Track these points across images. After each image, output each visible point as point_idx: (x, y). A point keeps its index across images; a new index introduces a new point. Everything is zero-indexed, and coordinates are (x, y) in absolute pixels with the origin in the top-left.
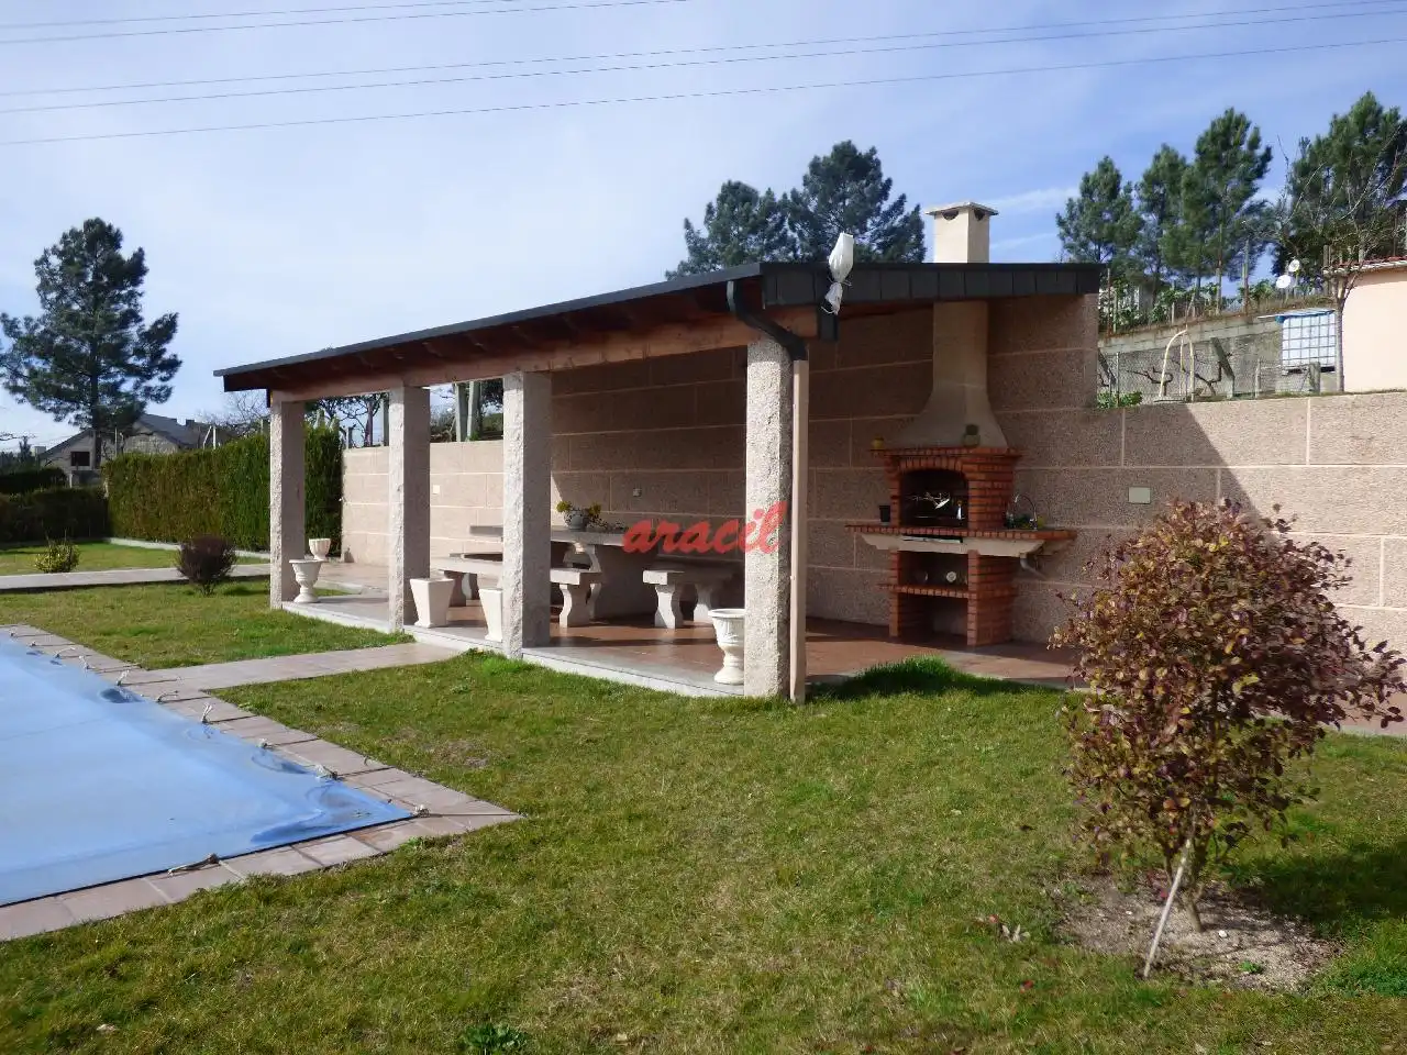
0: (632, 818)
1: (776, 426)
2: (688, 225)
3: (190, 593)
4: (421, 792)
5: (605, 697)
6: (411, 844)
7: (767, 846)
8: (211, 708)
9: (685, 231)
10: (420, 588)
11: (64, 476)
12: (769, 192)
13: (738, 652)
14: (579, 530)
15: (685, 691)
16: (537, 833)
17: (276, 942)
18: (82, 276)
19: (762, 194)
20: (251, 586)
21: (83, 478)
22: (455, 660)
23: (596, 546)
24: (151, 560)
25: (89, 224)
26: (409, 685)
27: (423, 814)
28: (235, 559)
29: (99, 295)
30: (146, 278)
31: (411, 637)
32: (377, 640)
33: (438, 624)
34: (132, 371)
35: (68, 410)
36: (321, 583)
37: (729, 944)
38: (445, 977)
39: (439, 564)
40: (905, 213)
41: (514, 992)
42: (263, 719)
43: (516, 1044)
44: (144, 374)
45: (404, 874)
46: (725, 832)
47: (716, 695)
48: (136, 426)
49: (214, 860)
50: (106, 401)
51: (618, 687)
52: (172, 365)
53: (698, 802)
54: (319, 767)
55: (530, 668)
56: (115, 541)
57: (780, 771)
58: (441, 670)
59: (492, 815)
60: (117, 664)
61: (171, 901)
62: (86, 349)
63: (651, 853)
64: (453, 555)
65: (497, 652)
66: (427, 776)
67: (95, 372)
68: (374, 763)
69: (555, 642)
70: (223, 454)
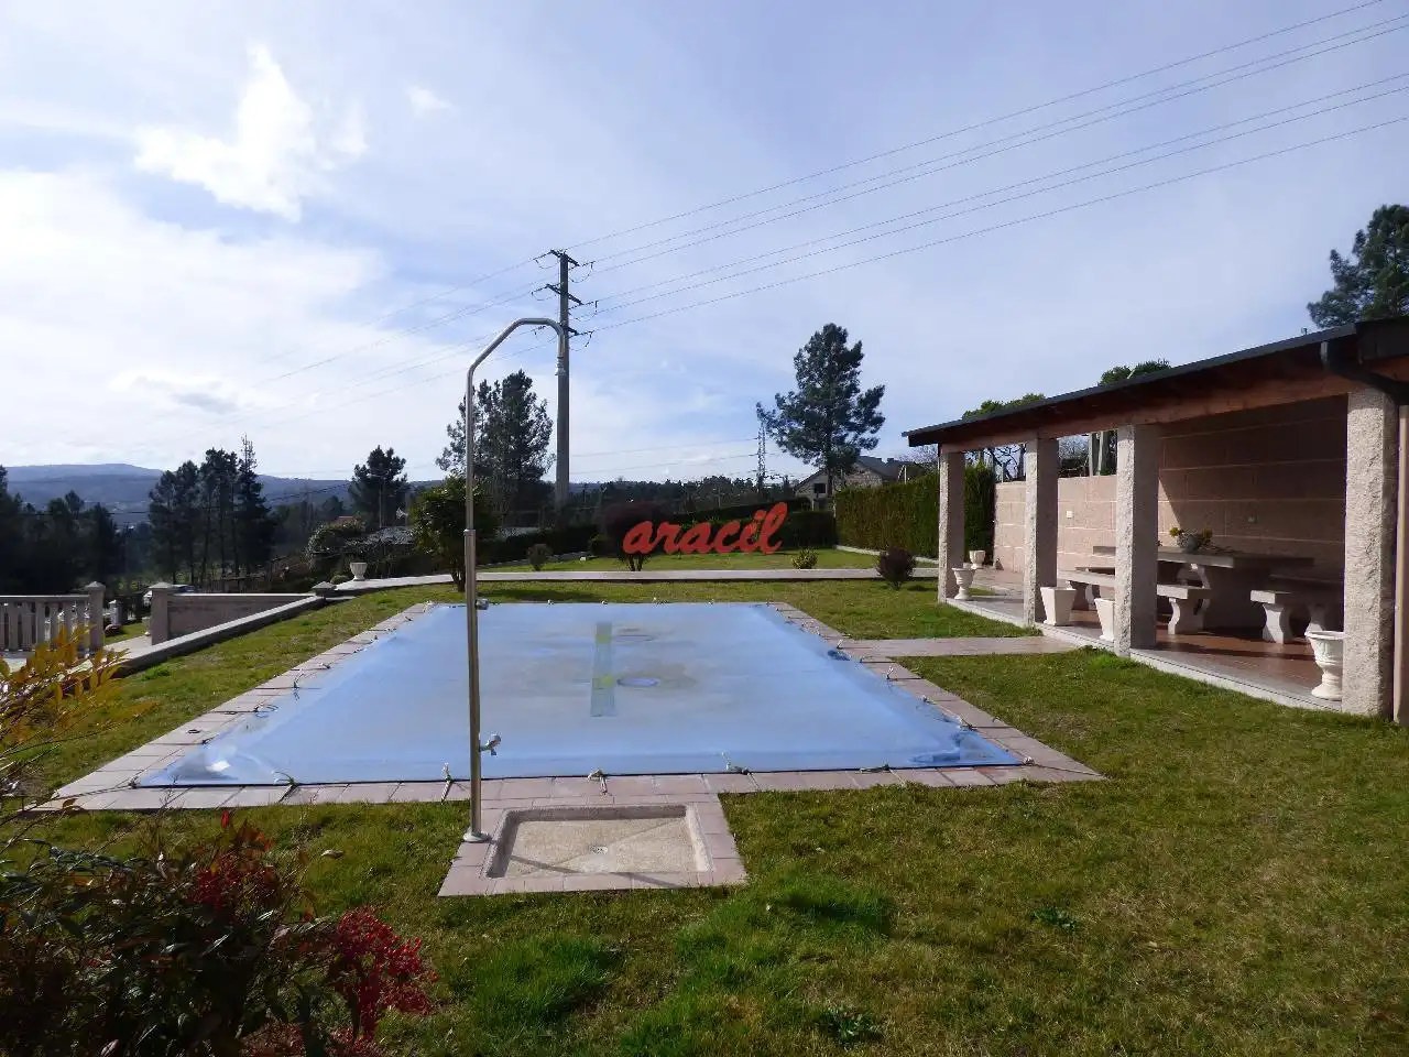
0: (1200, 796)
1: (1379, 467)
2: (1334, 255)
3: (885, 588)
4: (1032, 749)
5: (1201, 696)
6: (1018, 782)
7: (1327, 842)
8: (895, 670)
9: (1329, 263)
10: (1048, 594)
11: (810, 503)
13: (1337, 671)
14: (1190, 553)
15: (1282, 700)
16: (1118, 792)
17: (919, 826)
18: (822, 363)
20: (926, 584)
21: (821, 503)
22: (1072, 653)
23: (1205, 567)
24: (861, 562)
25: (826, 328)
26: (1033, 668)
27: (1029, 763)
28: (915, 564)
29: (831, 375)
30: (862, 362)
31: (1040, 631)
32: (1014, 632)
33: (1062, 623)
34: (852, 427)
35: (812, 456)
36: (976, 584)
37: (1267, 907)
38: (1028, 872)
39: (1065, 575)
41: (1077, 894)
42: (926, 681)
43: (1071, 927)
44: (861, 429)
45: (1010, 801)
46: (1287, 824)
47: (1312, 707)
48: (855, 465)
49: (887, 768)
50: (835, 449)
51: (1214, 690)
52: (879, 421)
53: (1269, 795)
54: (959, 719)
55: (1135, 665)
56: (840, 548)
57: (1362, 782)
58: (1063, 659)
59: (1083, 773)
60: (836, 634)
61: (860, 788)
62: (824, 413)
63: (1212, 825)
64: (1078, 569)
65: (1108, 649)
66: (1037, 737)
67: (829, 430)
68: (998, 722)
69: (1162, 646)
70: (910, 487)
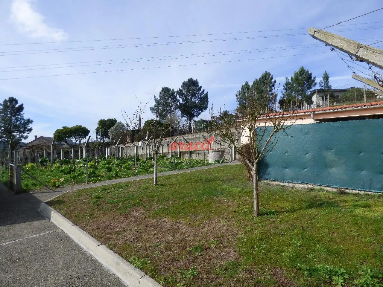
9: (154, 98)
12: (173, 89)
19: (172, 90)
25: (10, 98)
30: (24, 110)
40: (205, 94)
52: (30, 130)
